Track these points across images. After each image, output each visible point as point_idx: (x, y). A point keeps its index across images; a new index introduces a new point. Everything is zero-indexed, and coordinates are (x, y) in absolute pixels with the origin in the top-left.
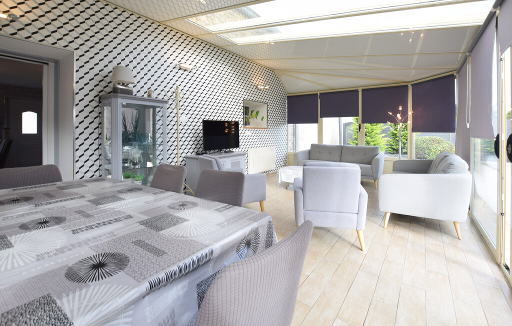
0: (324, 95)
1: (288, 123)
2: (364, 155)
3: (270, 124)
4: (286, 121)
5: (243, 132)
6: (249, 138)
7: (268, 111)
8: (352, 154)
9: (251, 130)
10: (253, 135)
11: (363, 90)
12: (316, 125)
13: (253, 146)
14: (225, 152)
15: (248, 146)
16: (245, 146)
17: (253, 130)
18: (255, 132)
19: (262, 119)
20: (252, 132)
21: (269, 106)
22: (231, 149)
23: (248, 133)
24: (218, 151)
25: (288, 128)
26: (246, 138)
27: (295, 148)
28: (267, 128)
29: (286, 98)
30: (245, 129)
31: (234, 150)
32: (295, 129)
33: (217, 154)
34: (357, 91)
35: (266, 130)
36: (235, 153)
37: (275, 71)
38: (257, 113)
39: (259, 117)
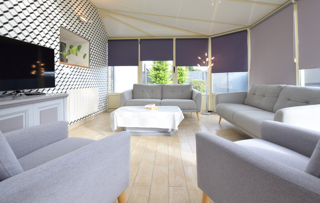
0: (144, 41)
1: (108, 66)
2: (182, 92)
3: (93, 64)
4: (107, 63)
5: (60, 68)
6: (68, 76)
7: (90, 49)
8: (172, 91)
9: (70, 66)
10: (73, 73)
11: (177, 39)
12: (136, 67)
13: (73, 87)
14: (27, 95)
15: (66, 87)
16: (62, 87)
17: (74, 67)
18: (75, 70)
19: (84, 57)
20: (72, 69)
21: (92, 45)
22: (40, 90)
23: (67, 70)
24: (11, 94)
25: (108, 70)
26: (64, 76)
27: (113, 89)
28: (89, 68)
29: (107, 41)
30: (62, 65)
31: (46, 90)
32: (113, 72)
33: (11, 97)
34: (172, 39)
35: (88, 69)
36: (47, 95)
37: (98, 10)
38: (79, 48)
39: (81, 54)
